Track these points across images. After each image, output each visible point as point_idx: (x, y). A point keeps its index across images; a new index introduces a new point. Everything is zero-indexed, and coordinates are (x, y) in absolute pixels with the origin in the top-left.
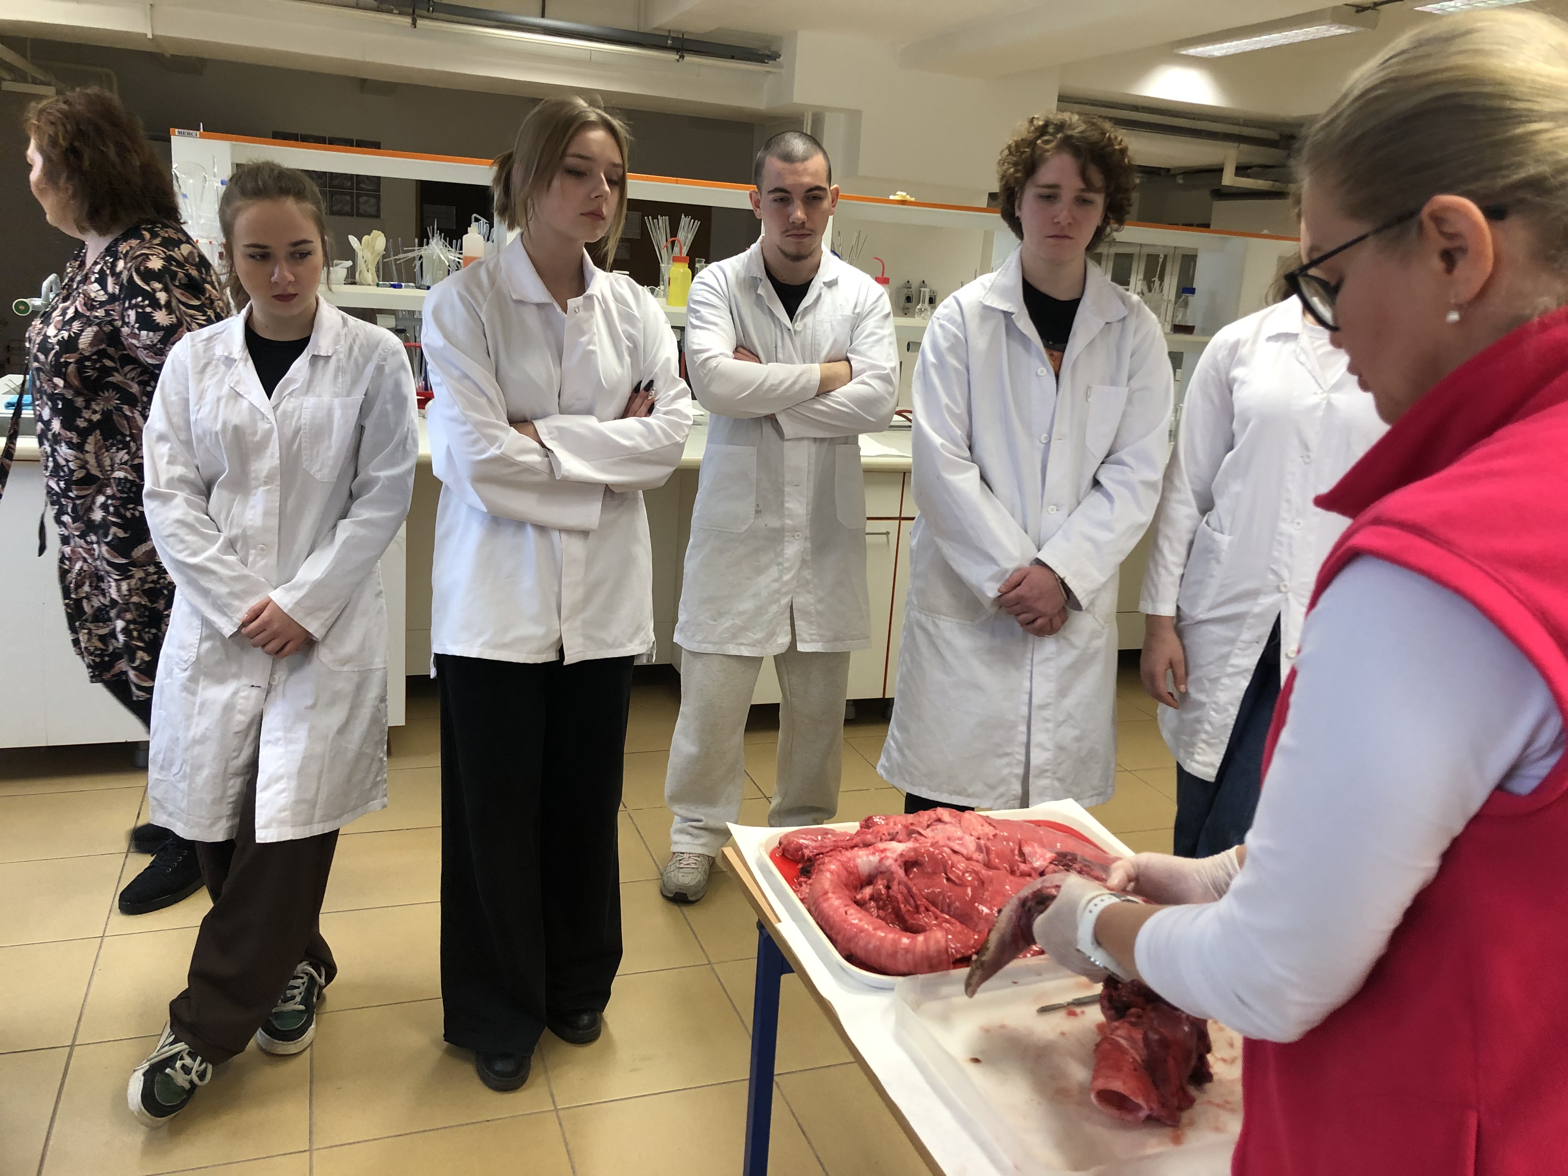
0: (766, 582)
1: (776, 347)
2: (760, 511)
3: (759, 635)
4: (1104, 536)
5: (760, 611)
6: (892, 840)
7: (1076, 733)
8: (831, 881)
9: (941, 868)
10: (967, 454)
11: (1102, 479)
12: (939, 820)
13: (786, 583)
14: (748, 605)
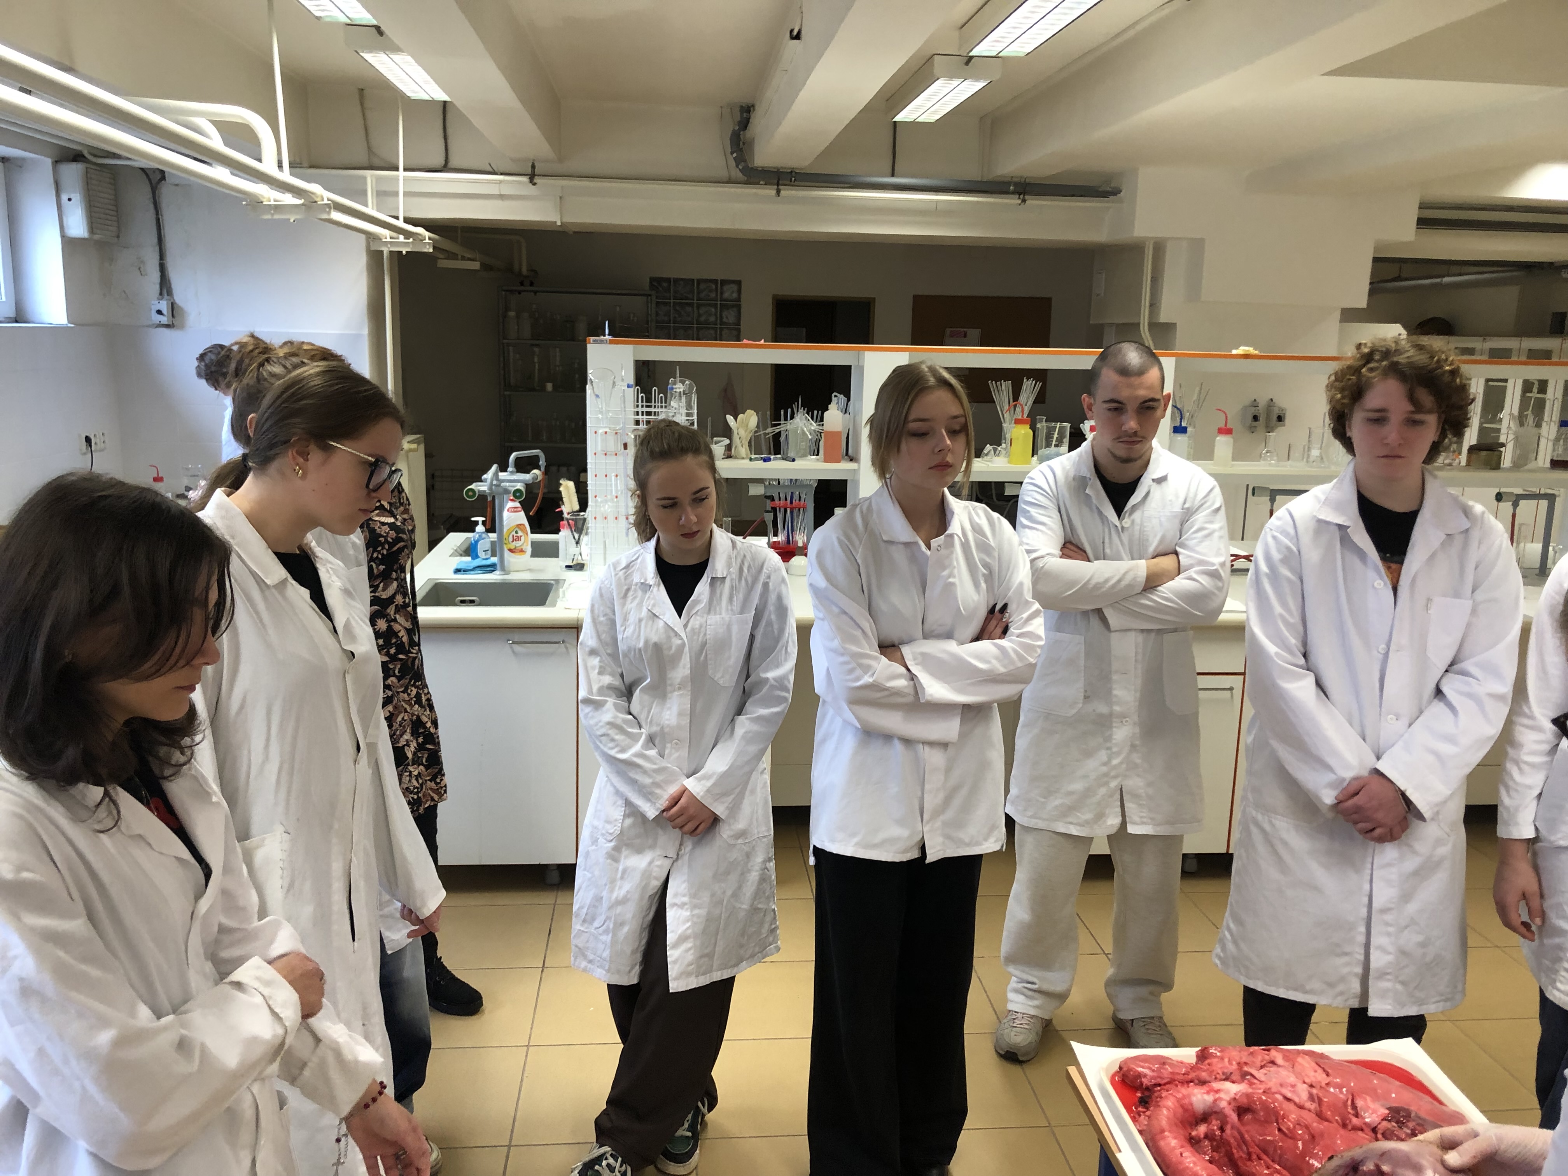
0: (1093, 766)
1: (1103, 543)
2: (1088, 697)
3: (1088, 816)
4: (1447, 749)
5: (1088, 792)
6: (1226, 1079)
7: (1420, 938)
8: (1168, 1118)
9: (1274, 1118)
10: (1302, 661)
11: (1445, 689)
12: (1273, 1062)
13: (1115, 767)
14: (1078, 786)
